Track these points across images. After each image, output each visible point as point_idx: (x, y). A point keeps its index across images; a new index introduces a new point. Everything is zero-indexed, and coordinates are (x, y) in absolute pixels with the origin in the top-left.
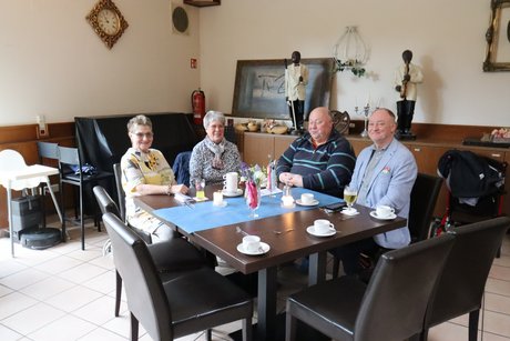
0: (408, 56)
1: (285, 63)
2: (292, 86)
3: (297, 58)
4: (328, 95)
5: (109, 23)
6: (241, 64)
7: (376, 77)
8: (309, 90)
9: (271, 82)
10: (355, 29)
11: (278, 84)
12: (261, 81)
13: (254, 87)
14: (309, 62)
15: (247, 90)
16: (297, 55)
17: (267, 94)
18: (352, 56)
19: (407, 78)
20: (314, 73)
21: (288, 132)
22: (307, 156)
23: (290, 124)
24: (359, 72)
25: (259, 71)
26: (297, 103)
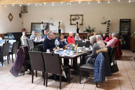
0: (59, 23)
1: (41, 23)
2: (42, 27)
3: (42, 23)
4: (48, 29)
5: (11, 17)
6: (32, 23)
7: (56, 26)
8: (45, 28)
9: (38, 27)
10: (52, 18)
11: (39, 27)
12: (36, 26)
13: (35, 27)
14: (44, 23)
15: (33, 28)
16: (42, 22)
17: (37, 29)
18: (51, 22)
19: (59, 26)
20: (45, 25)
21: (42, 35)
22: (44, 36)
23: (42, 34)
24: (53, 25)
25: (35, 25)
26: (43, 30)
